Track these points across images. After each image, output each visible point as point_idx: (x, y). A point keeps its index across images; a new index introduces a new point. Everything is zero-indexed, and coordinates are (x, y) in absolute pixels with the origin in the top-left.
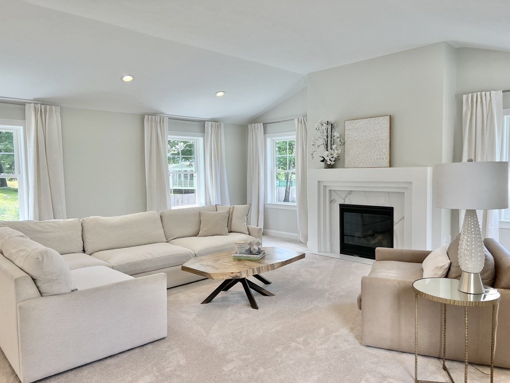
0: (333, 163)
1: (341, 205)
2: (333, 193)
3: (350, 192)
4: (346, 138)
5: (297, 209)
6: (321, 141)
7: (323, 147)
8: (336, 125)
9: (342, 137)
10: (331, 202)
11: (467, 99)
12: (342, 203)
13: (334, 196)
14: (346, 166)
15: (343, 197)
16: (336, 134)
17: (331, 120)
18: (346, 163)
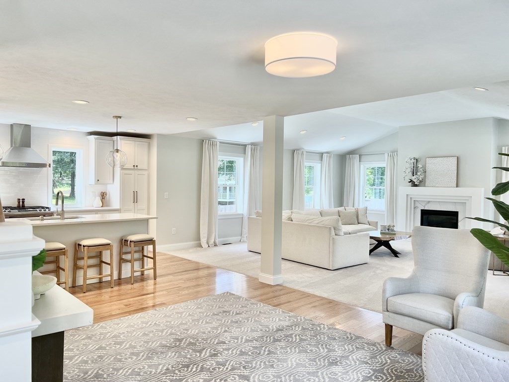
0: (418, 184)
1: (422, 210)
2: (416, 202)
3: (429, 202)
4: (427, 168)
5: (385, 213)
6: (409, 170)
7: (411, 174)
8: (419, 160)
9: (424, 168)
10: (415, 208)
11: (505, 149)
12: (423, 209)
13: (417, 204)
14: (426, 185)
15: (424, 205)
16: (420, 166)
17: (417, 157)
18: (426, 184)
